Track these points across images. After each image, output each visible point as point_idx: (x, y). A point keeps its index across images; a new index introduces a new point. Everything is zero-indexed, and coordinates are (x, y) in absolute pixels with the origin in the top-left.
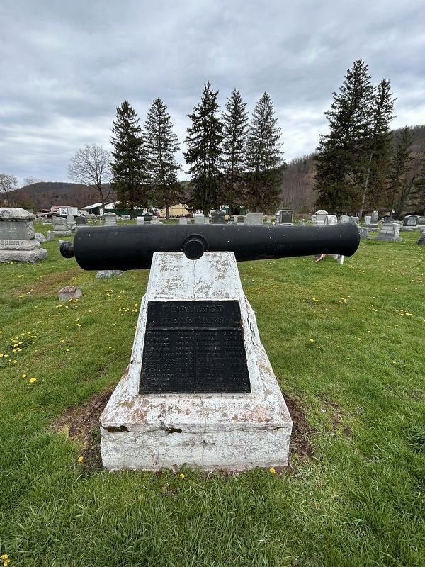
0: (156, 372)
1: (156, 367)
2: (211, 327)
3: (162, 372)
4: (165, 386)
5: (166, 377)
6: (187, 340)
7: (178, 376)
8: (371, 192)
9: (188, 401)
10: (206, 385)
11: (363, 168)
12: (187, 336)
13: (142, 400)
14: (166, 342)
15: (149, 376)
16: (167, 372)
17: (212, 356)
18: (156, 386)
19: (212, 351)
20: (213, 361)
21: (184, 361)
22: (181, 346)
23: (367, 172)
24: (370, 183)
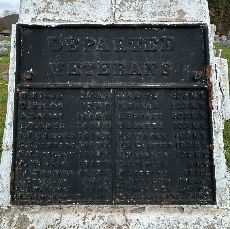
0: (42, 167)
1: (40, 158)
2: (148, 81)
3: (53, 167)
4: (60, 191)
5: (59, 176)
6: (98, 108)
7: (83, 174)
8: (224, 22)
9: (101, 217)
10: (134, 190)
11: (220, 6)
12: (100, 99)
13: (16, 218)
14: (57, 110)
15: (29, 174)
16: (61, 167)
17: (146, 138)
18: (42, 192)
19: (147, 129)
20: (149, 148)
21: (93, 147)
22: (86, 118)
23: (222, 9)
24: (224, 16)
